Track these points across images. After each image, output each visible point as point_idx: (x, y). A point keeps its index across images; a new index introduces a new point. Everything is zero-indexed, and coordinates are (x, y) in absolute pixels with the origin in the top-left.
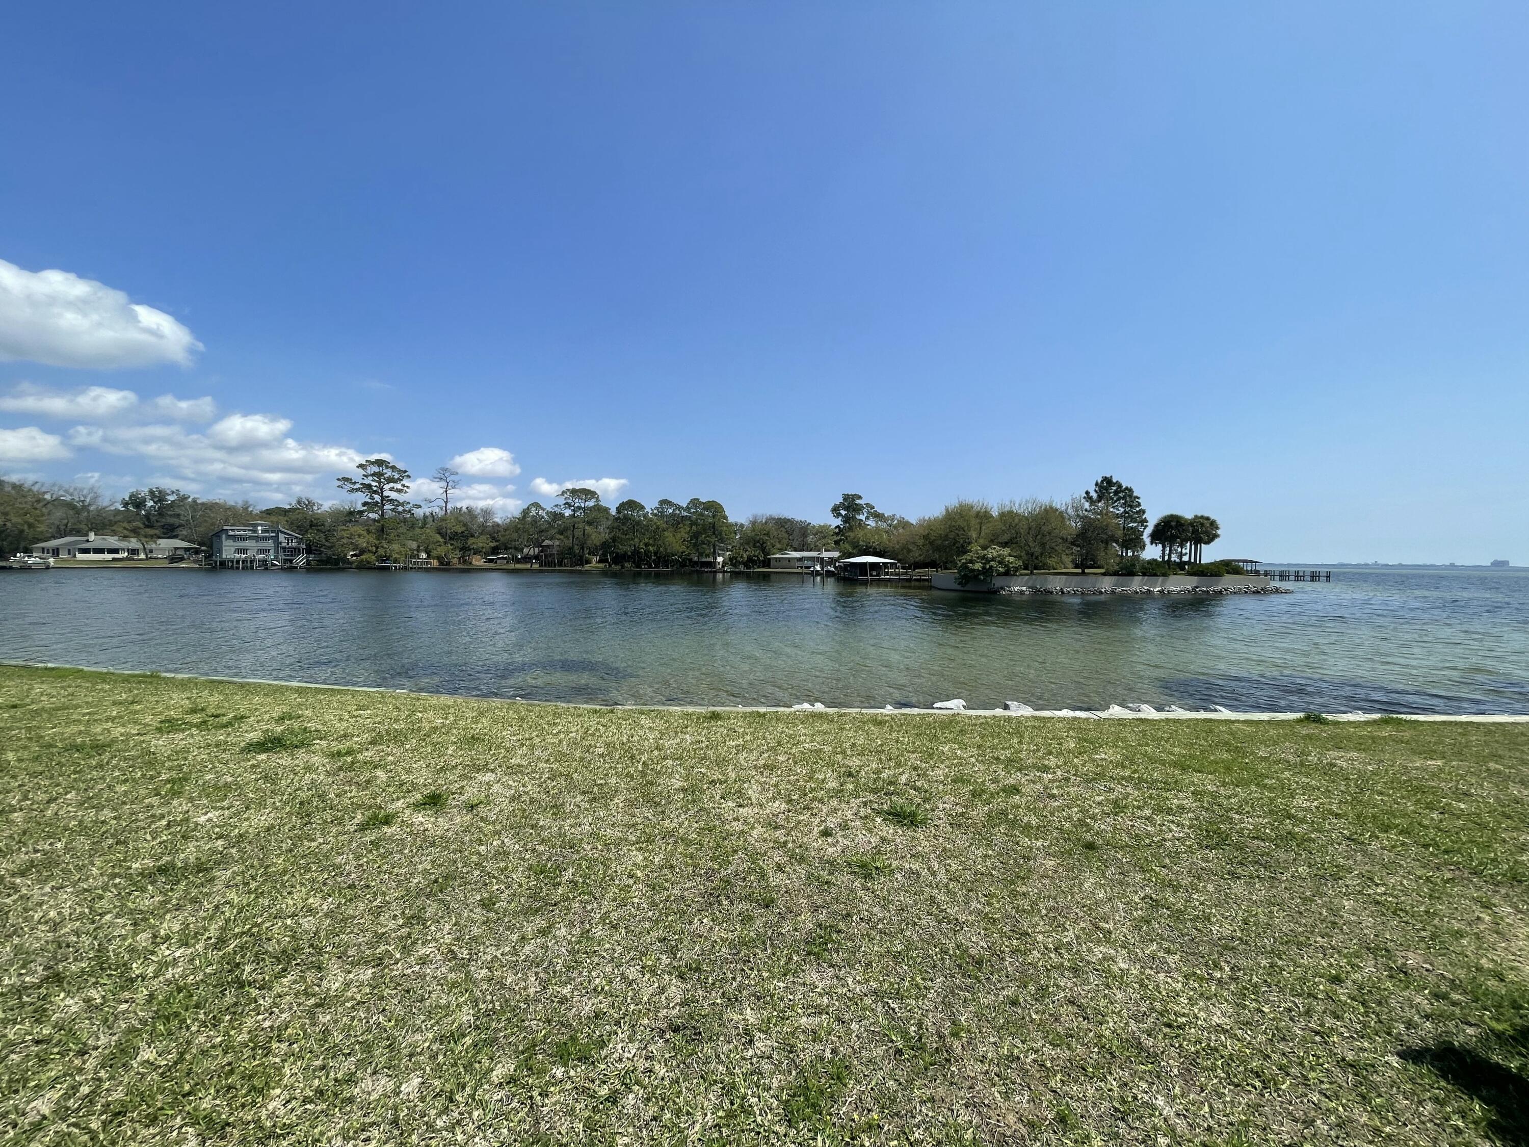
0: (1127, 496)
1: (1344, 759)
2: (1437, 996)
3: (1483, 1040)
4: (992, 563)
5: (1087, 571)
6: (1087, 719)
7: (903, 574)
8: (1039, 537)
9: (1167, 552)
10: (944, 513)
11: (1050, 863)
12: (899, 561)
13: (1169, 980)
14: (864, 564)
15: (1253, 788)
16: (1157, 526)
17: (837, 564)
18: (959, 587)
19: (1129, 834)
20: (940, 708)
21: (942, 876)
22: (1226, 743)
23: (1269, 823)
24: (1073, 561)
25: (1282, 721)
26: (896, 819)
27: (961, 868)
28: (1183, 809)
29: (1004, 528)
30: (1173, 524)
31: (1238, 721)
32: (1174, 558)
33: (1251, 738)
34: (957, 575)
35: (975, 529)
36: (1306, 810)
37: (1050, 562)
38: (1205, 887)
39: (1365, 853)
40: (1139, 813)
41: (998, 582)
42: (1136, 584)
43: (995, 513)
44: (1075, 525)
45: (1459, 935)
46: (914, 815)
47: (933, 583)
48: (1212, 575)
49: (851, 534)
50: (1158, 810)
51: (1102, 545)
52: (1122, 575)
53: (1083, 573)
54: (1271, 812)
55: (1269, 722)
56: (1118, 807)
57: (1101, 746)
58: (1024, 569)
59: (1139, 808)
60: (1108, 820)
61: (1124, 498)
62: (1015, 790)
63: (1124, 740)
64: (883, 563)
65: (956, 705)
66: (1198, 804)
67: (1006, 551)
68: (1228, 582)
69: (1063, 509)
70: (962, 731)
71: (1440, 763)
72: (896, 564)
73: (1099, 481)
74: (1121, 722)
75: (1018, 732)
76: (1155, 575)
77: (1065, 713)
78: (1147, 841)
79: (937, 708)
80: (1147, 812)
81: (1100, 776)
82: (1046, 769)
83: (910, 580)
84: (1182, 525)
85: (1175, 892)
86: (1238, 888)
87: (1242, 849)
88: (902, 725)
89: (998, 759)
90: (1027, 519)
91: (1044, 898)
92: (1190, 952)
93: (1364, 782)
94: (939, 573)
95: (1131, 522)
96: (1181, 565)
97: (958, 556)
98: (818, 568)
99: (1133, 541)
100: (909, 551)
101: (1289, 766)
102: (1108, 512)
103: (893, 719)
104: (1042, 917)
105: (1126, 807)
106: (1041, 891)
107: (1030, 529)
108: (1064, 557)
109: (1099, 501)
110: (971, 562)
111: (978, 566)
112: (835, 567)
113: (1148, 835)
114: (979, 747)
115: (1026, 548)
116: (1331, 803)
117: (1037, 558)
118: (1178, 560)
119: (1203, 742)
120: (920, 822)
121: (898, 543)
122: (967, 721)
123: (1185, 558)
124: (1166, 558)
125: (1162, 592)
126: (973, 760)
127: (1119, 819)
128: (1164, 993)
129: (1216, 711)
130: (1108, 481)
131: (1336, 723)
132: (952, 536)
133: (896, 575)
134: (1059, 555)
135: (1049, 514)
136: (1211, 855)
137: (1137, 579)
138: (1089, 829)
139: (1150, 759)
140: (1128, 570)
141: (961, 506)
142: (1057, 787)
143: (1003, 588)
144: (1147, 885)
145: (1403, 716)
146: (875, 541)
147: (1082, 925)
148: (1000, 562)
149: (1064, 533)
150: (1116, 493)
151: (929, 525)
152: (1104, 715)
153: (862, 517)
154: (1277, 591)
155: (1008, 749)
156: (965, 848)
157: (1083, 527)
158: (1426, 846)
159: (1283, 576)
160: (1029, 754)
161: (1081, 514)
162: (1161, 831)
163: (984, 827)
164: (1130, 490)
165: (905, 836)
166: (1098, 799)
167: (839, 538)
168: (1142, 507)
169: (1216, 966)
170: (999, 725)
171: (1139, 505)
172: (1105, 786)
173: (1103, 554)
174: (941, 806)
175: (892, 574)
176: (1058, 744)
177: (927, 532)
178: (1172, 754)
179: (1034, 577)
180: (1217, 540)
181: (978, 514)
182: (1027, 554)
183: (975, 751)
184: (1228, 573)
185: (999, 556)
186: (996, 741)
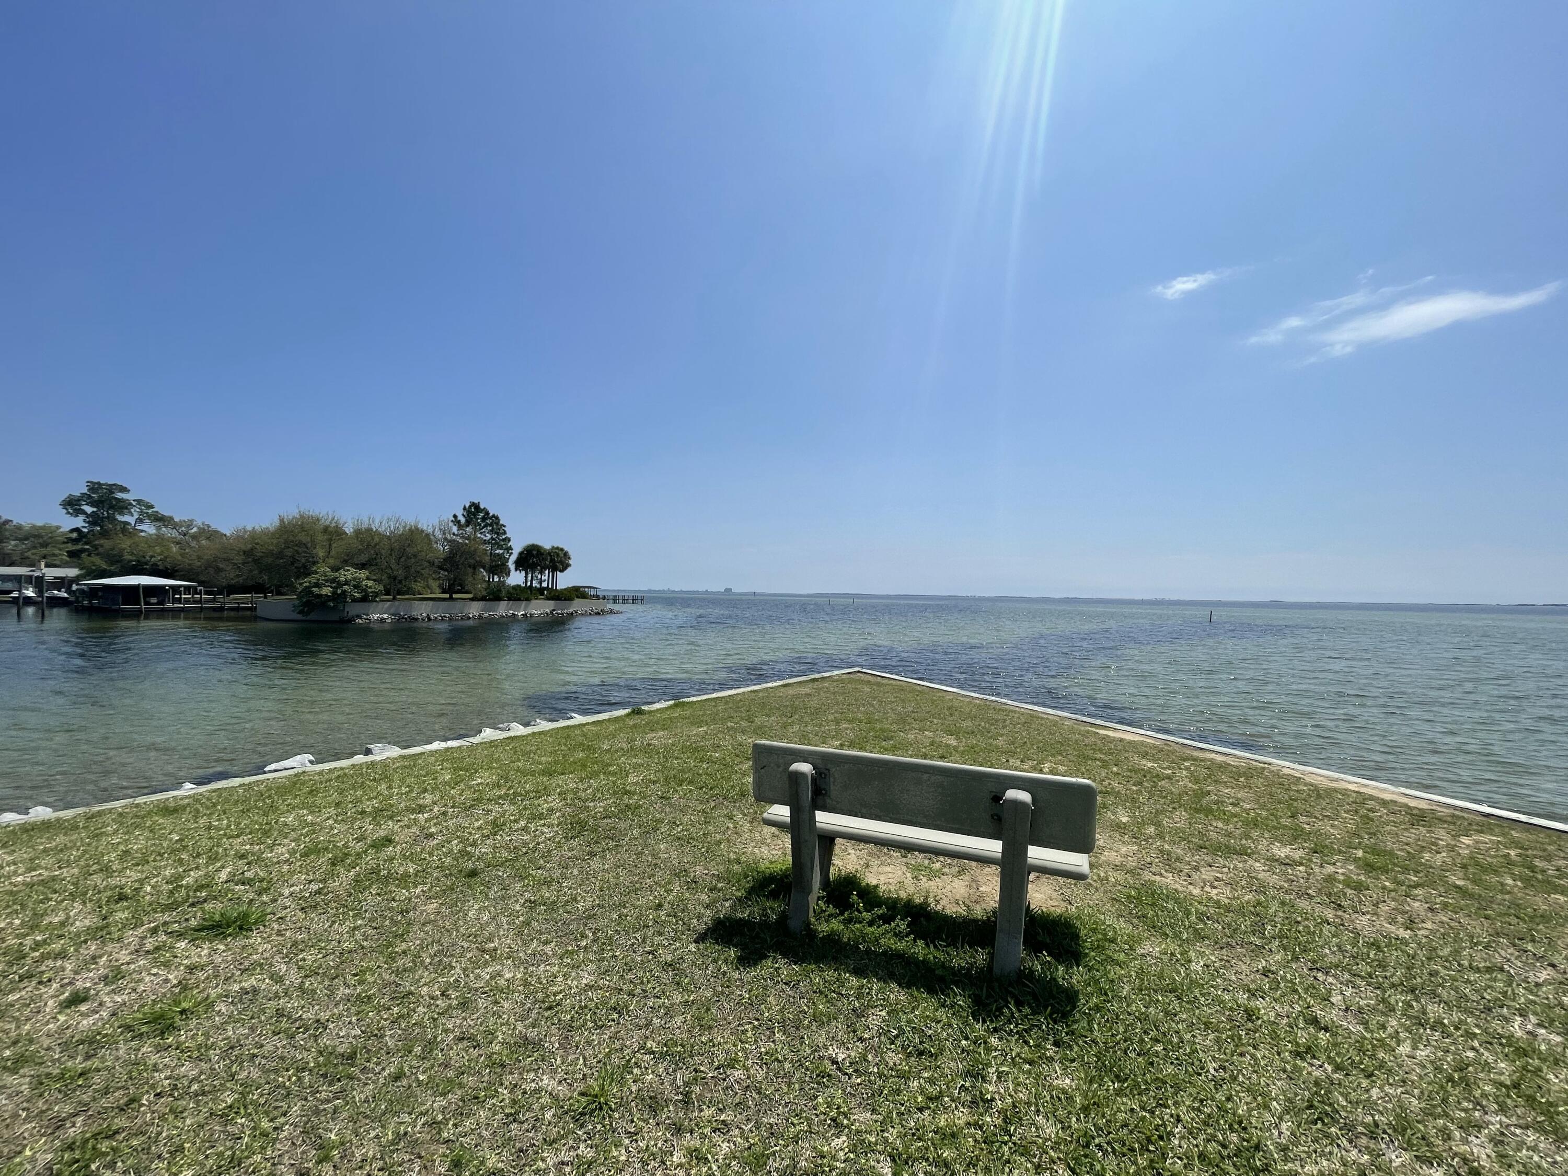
0: (494, 523)
1: (658, 738)
2: (711, 890)
3: (733, 907)
4: (346, 587)
5: (454, 596)
6: (460, 747)
7: (207, 601)
8: (403, 559)
9: (529, 578)
10: (277, 523)
11: (432, 907)
12: (201, 583)
13: (548, 967)
14: (136, 588)
15: (602, 777)
16: (521, 554)
17: (74, 587)
18: (300, 617)
19: (507, 848)
20: (276, 771)
21: (293, 977)
22: (582, 744)
23: (614, 802)
24: (440, 586)
25: (617, 717)
26: (211, 933)
27: (320, 956)
28: (553, 810)
29: (360, 547)
30: (535, 552)
31: (588, 724)
32: (535, 584)
33: (597, 736)
34: (297, 602)
35: (323, 547)
36: (637, 784)
37: (417, 586)
38: (571, 873)
39: (671, 805)
40: (516, 826)
41: (352, 609)
42: (503, 609)
43: (349, 529)
44: (442, 549)
45: (719, 843)
46: (245, 916)
47: (259, 612)
48: (565, 600)
49: (106, 543)
50: (533, 818)
51: (470, 570)
52: (490, 600)
53: (451, 598)
54: (615, 793)
55: (609, 720)
56: (497, 826)
57: (476, 771)
58: (385, 595)
59: (516, 821)
60: (488, 842)
61: (491, 525)
62: (388, 841)
63: (498, 760)
64: (172, 587)
65: (300, 762)
66: (563, 802)
67: (363, 574)
68: (577, 605)
69: (430, 531)
70: (312, 791)
71: (705, 728)
72: (195, 588)
73: (467, 506)
74: (492, 744)
75: (386, 777)
76: (519, 600)
77: (437, 745)
78: (524, 850)
79: (270, 771)
80: (522, 823)
81: (479, 800)
82: (421, 809)
83: (222, 609)
84: (542, 554)
85: (549, 887)
86: (595, 864)
87: (596, 830)
88: (214, 805)
89: (363, 812)
90: (389, 538)
91: (427, 946)
92: (564, 935)
93: (668, 752)
94: (269, 600)
95: (498, 548)
96: (541, 591)
97: (298, 577)
98: (30, 593)
99: (499, 567)
100: (218, 570)
101: (625, 753)
102: (476, 537)
103: (197, 801)
104: (426, 967)
105: (504, 824)
106: (422, 940)
107: (392, 550)
108: (431, 582)
109: (467, 526)
110: (317, 585)
111: (327, 591)
112: (69, 591)
113: (525, 844)
114: (338, 805)
115: (390, 571)
116: (650, 774)
117: (400, 582)
118: (538, 586)
119: (563, 748)
120: (254, 923)
121: (199, 558)
122: (317, 778)
123: (545, 585)
124: (529, 584)
125: (525, 615)
126: (331, 822)
127: (499, 838)
128: (545, 982)
129: (571, 718)
130: (476, 506)
131: (650, 712)
132: (288, 553)
133: (195, 602)
134: (425, 579)
135: (414, 536)
136: (574, 843)
137: (503, 604)
138: (470, 855)
139: (522, 773)
140: (495, 595)
141: (302, 517)
142: (435, 825)
143: (359, 617)
144: (526, 891)
145: (685, 700)
146: (156, 555)
147: (469, 955)
148: (355, 587)
149: (430, 556)
150: (484, 519)
151: (254, 537)
152: (476, 740)
153: (131, 520)
154: (611, 612)
155: (376, 798)
156: (326, 931)
157: (451, 551)
158: (701, 789)
159: (615, 600)
160: (400, 798)
161: (449, 537)
162: (535, 836)
163: (350, 895)
164: (497, 518)
165: (230, 949)
166: (477, 824)
167: (79, 547)
168: (508, 535)
169: (583, 936)
170: (362, 774)
171: (505, 533)
172: (483, 810)
173: (470, 579)
174: (286, 892)
175: (187, 601)
176: (433, 779)
177: (250, 546)
178: (540, 763)
179: (397, 603)
180: (569, 569)
181: (326, 530)
182: (389, 577)
183: (332, 811)
184: (578, 597)
185: (354, 579)
186: (359, 793)
